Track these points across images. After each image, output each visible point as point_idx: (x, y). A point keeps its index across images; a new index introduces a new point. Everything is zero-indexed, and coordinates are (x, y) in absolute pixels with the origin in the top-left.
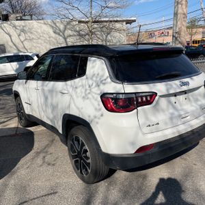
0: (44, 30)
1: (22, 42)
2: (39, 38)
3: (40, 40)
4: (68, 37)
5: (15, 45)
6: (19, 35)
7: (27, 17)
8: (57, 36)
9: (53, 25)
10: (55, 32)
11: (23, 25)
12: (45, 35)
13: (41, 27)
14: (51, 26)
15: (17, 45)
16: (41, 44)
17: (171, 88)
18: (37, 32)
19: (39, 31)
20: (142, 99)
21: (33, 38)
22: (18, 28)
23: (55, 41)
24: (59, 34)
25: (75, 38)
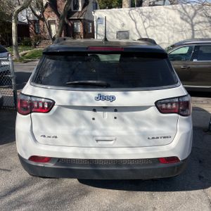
0: (171, 17)
1: (145, 29)
2: (163, 25)
3: (163, 27)
4: (196, 23)
5: (138, 32)
6: (144, 22)
7: (160, 3)
8: (184, 22)
9: (182, 10)
10: (182, 18)
11: (151, 11)
12: (170, 22)
13: (168, 13)
14: (179, 11)
15: (140, 31)
16: (164, 31)
17: (76, 100)
18: (162, 19)
19: (165, 17)
20: (38, 105)
21: (157, 25)
22: (145, 14)
23: (180, 28)
24: (186, 20)
25: (204, 25)
